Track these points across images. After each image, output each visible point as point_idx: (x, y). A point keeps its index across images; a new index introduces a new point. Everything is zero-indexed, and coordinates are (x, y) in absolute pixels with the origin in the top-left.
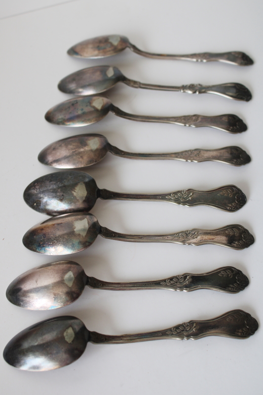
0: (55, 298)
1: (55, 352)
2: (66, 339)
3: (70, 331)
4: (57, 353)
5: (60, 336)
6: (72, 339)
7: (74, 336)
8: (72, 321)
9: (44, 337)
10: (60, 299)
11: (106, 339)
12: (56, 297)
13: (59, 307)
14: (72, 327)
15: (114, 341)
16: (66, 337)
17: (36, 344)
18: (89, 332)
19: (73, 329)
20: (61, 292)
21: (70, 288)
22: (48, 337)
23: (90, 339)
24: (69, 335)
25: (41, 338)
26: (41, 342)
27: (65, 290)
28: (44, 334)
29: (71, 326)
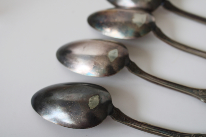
0: (94, 67)
1: (75, 112)
2: (89, 104)
3: (96, 99)
4: (76, 114)
5: (85, 99)
6: (95, 106)
7: (97, 104)
8: (101, 91)
9: (70, 95)
10: (99, 69)
11: (126, 120)
12: (96, 66)
13: (95, 76)
14: (99, 96)
15: (133, 125)
16: (90, 103)
17: (61, 98)
18: (113, 107)
19: (99, 98)
20: (102, 63)
21: (111, 62)
22: (74, 97)
23: (111, 114)
24: (94, 101)
25: (67, 95)
26: (66, 99)
27: (106, 63)
28: (72, 93)
29: (98, 94)
